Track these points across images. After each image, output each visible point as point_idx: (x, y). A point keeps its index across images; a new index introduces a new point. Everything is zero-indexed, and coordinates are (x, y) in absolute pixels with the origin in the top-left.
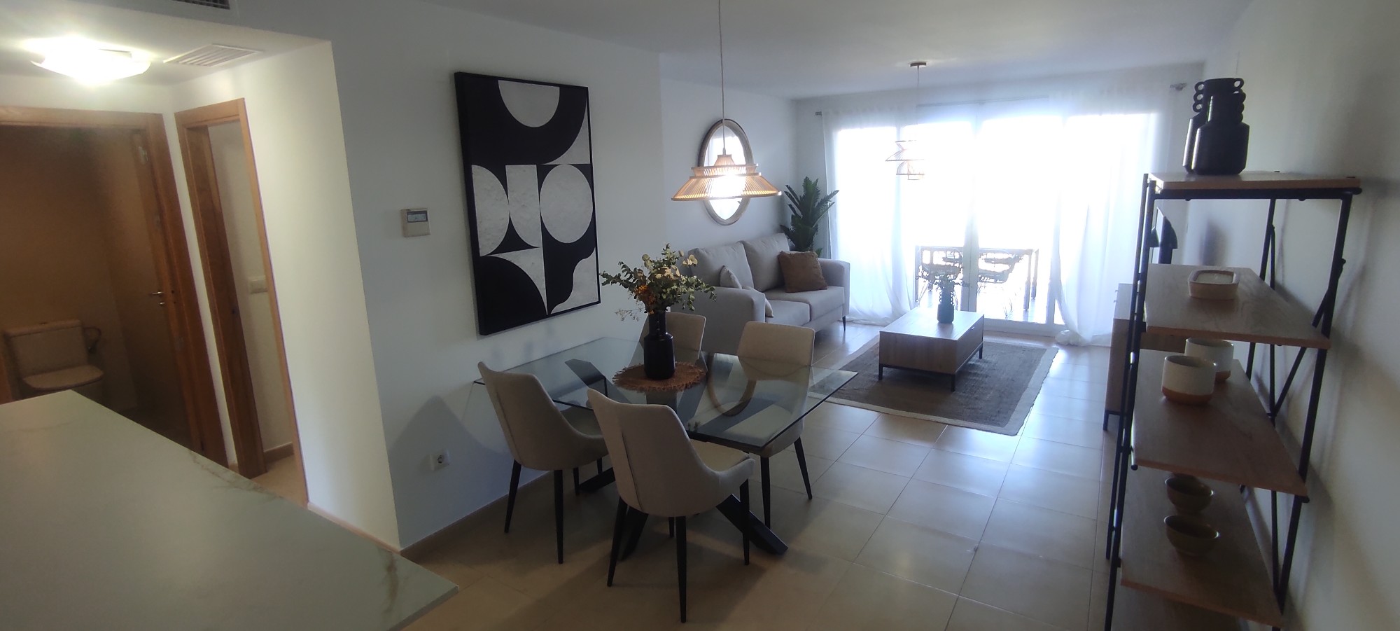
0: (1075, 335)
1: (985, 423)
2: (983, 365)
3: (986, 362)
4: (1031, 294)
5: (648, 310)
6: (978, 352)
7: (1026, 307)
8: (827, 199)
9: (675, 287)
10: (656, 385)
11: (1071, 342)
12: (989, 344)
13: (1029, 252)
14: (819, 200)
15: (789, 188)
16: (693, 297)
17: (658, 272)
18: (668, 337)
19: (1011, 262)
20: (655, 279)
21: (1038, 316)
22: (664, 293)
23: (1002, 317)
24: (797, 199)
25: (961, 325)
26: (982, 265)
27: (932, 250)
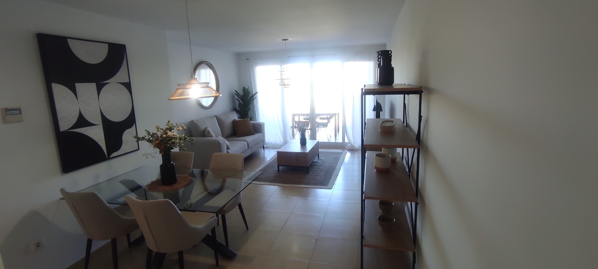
0: (353, 146)
1: (320, 185)
2: (319, 161)
3: (320, 160)
4: (336, 131)
5: (161, 152)
6: (317, 156)
7: (336, 136)
8: (253, 96)
9: (173, 140)
10: (167, 188)
11: (351, 148)
12: (322, 152)
13: (335, 115)
14: (250, 96)
15: (236, 92)
16: (183, 145)
17: (164, 134)
18: (173, 164)
19: (329, 119)
20: (163, 137)
21: (340, 140)
22: (169, 144)
23: (326, 141)
24: (240, 96)
25: (310, 145)
26: (318, 120)
27: (299, 115)
